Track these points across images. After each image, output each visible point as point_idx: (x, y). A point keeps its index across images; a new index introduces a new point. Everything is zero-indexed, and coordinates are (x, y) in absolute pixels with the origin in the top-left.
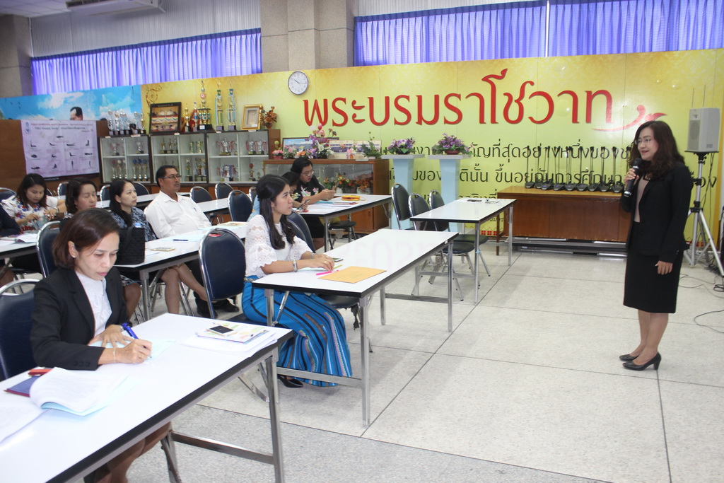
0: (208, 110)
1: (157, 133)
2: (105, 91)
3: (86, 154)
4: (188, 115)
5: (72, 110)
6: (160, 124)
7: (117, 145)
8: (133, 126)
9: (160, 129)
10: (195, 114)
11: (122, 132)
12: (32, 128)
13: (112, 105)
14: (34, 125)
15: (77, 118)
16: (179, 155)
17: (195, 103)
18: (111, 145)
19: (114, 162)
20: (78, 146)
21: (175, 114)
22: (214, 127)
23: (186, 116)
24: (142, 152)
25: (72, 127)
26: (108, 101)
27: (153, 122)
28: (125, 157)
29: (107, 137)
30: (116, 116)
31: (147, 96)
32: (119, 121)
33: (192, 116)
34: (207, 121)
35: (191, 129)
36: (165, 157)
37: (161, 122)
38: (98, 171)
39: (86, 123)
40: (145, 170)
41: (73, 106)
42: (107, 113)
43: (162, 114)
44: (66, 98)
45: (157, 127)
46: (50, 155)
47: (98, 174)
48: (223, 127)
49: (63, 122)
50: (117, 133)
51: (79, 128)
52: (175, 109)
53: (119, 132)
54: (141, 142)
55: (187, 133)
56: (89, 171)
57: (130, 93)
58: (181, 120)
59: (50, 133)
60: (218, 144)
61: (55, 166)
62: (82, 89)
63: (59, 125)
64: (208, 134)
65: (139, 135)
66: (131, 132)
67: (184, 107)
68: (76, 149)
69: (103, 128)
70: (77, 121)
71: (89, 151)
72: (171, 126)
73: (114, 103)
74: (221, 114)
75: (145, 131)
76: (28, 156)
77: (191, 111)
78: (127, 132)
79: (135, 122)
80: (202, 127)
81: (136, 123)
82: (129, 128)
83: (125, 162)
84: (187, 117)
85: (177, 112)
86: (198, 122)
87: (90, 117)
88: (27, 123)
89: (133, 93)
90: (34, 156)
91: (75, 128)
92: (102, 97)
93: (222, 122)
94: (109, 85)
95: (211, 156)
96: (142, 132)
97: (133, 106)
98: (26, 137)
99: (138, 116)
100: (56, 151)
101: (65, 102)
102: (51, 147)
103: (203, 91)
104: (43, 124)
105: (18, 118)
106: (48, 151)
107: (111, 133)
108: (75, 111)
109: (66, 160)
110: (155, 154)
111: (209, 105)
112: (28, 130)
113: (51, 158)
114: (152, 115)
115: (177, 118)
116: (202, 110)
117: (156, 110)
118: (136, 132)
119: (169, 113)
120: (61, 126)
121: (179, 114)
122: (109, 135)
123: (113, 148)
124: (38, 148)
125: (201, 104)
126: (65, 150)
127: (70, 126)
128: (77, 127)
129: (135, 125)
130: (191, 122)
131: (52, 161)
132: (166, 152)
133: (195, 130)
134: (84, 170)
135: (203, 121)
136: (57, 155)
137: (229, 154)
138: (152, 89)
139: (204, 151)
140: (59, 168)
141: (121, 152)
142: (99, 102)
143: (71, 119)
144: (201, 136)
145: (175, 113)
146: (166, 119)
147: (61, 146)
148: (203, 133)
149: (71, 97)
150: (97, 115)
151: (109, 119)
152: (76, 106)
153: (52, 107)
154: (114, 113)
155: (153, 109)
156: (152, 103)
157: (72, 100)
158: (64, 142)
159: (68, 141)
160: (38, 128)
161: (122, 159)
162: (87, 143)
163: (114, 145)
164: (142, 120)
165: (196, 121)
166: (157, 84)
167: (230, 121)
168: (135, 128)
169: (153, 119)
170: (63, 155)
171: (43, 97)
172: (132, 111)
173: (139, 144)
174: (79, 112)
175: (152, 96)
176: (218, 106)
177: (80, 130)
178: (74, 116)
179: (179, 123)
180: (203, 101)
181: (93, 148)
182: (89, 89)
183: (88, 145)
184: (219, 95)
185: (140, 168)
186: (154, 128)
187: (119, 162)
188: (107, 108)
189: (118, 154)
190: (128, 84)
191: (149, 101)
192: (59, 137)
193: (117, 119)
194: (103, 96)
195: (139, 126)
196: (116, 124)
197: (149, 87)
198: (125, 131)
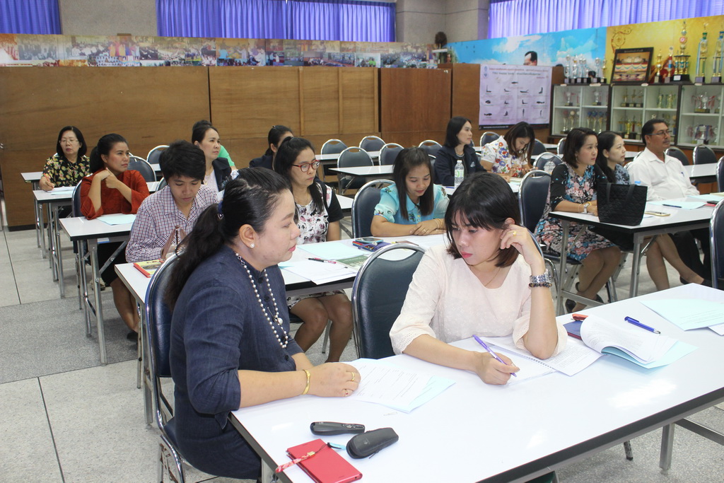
0: (687, 57)
1: (620, 83)
2: (565, 34)
3: (538, 102)
4: (660, 63)
5: (526, 54)
6: (625, 72)
7: (572, 94)
8: (592, 74)
9: (624, 78)
10: (670, 62)
11: (579, 81)
12: (489, 72)
13: (570, 50)
14: (492, 69)
15: (532, 64)
16: (644, 109)
17: (671, 49)
18: (564, 94)
19: (566, 113)
20: (531, 93)
21: (644, 62)
22: (693, 78)
23: (657, 63)
24: (599, 104)
25: (529, 72)
26: (567, 44)
27: (616, 70)
28: (580, 108)
29: (562, 85)
30: (575, 62)
31: (612, 40)
32: (577, 67)
33: (665, 64)
34: (684, 71)
35: (662, 80)
36: (625, 110)
37: (626, 70)
38: (548, 122)
39: (542, 69)
40: (600, 124)
41: (529, 51)
42: (565, 59)
43: (629, 60)
44: (522, 42)
45: (621, 75)
46: (503, 101)
47: (547, 124)
48: (704, 78)
49: (519, 68)
50: (573, 81)
51: (534, 74)
52: (646, 55)
53: (576, 80)
54: (600, 92)
55: (656, 84)
56: (539, 121)
57: (593, 36)
58: (650, 69)
59: (505, 79)
60: (695, 99)
61: (507, 114)
62: (538, 32)
63: (516, 70)
64: (683, 86)
65: (599, 85)
66: (589, 81)
67: (656, 54)
68: (529, 96)
69: (559, 74)
70: (531, 67)
71: (541, 99)
72: (638, 75)
73: (574, 48)
74: (704, 62)
75: (605, 80)
76: (482, 101)
77: (665, 58)
78: (585, 81)
79: (595, 69)
80: (677, 78)
81: (596, 71)
82: (587, 76)
83: (579, 113)
84: (659, 66)
85: (647, 59)
86: (672, 72)
87: (546, 63)
88: (486, 68)
89: (597, 36)
90: (488, 102)
91: (530, 74)
92: (560, 41)
93: (703, 72)
94: (569, 27)
95: (685, 112)
96: (602, 81)
97: (594, 51)
98: (483, 82)
99: (599, 63)
100: (510, 97)
101: (521, 46)
102: (505, 94)
103: (685, 34)
104: (500, 69)
105: (476, 62)
106: (502, 97)
107: (567, 81)
108: (529, 56)
109: (518, 108)
110: (615, 107)
111: (689, 51)
112: (486, 75)
113: (503, 105)
114: (617, 62)
115: (646, 66)
116: (680, 57)
117: (621, 57)
118: (595, 80)
119: (637, 60)
120: (517, 72)
121: (649, 62)
122: (564, 83)
123: (567, 98)
124: (492, 94)
125: (680, 50)
126: (518, 97)
127: (526, 72)
128: (533, 72)
129: (595, 73)
130: (663, 71)
131: (504, 108)
132: (627, 105)
133: (667, 80)
134: (534, 119)
135: (678, 71)
136: (509, 101)
137: (707, 111)
138: (620, 31)
139: (676, 106)
140: (510, 116)
141: (575, 103)
142: (556, 47)
143: (525, 64)
144: (675, 88)
145: (644, 60)
146: (632, 67)
147: (515, 93)
148: (677, 84)
149: (527, 41)
150: (553, 61)
151: (566, 65)
152: (531, 50)
153: (506, 51)
154: (572, 58)
155: (618, 55)
156: (618, 48)
157: (528, 44)
158: (518, 88)
159: (522, 88)
160: (495, 73)
161: (576, 111)
162: (540, 91)
163: (569, 94)
164: (604, 67)
165: (669, 69)
166: (626, 26)
167: (715, 71)
168: (594, 76)
169: (617, 66)
170: (516, 103)
171: (499, 41)
172: (593, 56)
173: (597, 94)
174: (534, 57)
175: (619, 39)
176: (702, 53)
177: (536, 76)
178: (527, 62)
179: (647, 72)
180: (683, 46)
181: (546, 96)
182: (546, 32)
183: (541, 93)
184: (705, 38)
185: (595, 122)
186: (617, 77)
187: (572, 113)
188: (564, 53)
189: (571, 105)
190: (590, 27)
191: (614, 45)
192: (514, 83)
193: (575, 65)
194: (563, 39)
195: (600, 74)
196: (573, 71)
197: (617, 29)
198: (582, 79)
